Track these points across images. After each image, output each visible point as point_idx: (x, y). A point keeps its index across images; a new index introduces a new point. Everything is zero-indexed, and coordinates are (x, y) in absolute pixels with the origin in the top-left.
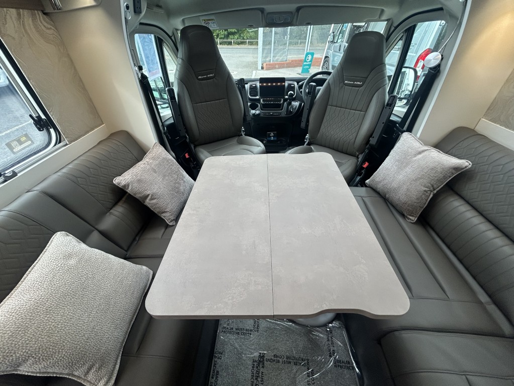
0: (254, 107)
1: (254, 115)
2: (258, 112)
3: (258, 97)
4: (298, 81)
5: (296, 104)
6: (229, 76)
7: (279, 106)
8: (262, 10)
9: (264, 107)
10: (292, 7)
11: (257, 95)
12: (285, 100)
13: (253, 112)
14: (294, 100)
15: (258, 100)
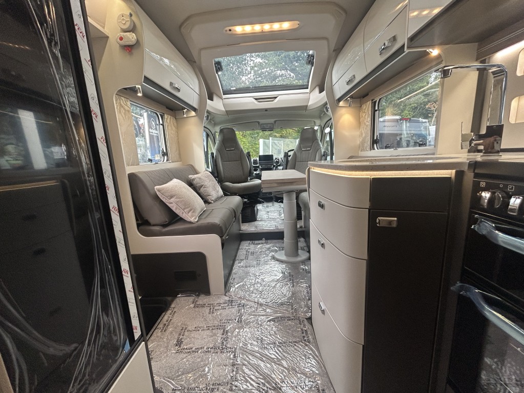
1: (256, 174)
2: (258, 172)
3: (258, 165)
8: (259, 123)
10: (272, 121)
11: (257, 164)
12: (274, 166)
13: (255, 172)
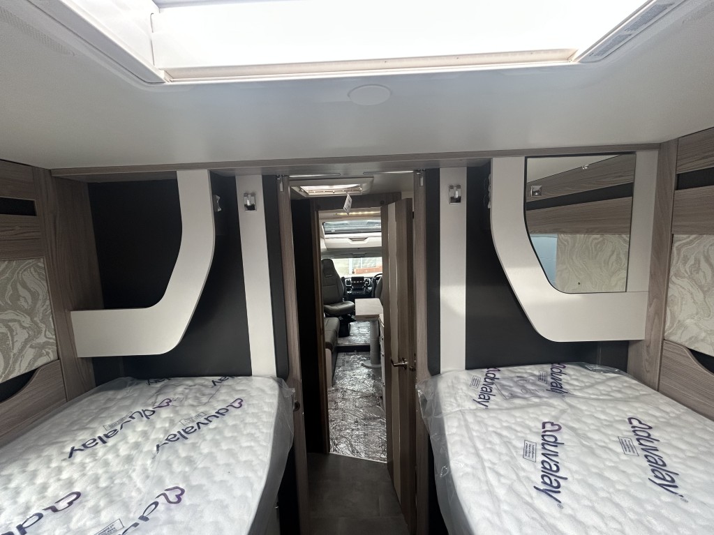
0: (349, 290)
4: (371, 278)
5: (370, 288)
6: (338, 276)
7: (362, 289)
9: (354, 290)
14: (369, 286)
15: (351, 287)
